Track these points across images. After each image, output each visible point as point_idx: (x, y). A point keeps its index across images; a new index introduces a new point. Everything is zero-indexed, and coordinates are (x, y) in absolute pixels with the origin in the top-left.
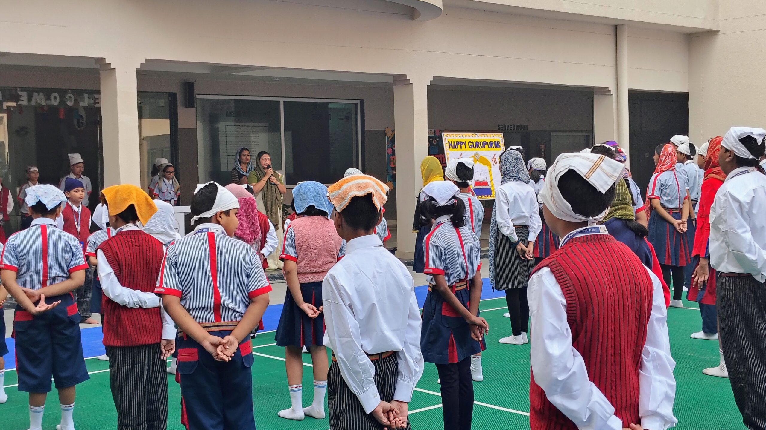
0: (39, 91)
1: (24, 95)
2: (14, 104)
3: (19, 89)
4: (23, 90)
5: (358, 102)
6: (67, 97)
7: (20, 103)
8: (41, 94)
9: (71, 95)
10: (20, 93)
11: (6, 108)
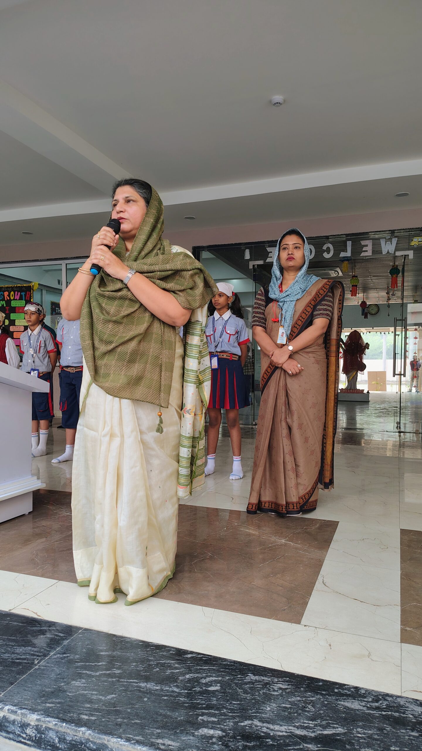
6: (325, 248)
9: (330, 245)
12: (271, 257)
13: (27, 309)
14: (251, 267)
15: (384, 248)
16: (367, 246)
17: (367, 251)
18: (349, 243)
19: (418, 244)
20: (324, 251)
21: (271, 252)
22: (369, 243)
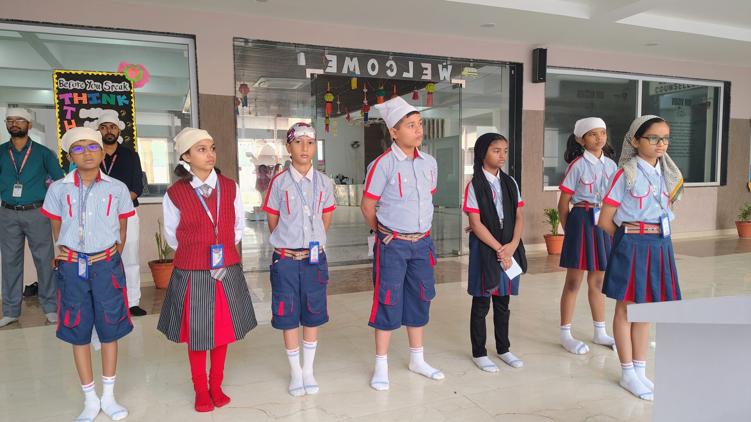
0: (353, 53)
1: (333, 60)
2: (321, 72)
3: (326, 51)
4: (333, 50)
5: (721, 85)
6: (388, 64)
7: (328, 70)
8: (355, 60)
9: (393, 63)
10: (329, 57)
11: (310, 77)
12: (332, 67)
13: (302, 134)
14: (308, 76)
15: (442, 74)
16: (427, 69)
17: (427, 75)
18: (411, 64)
19: (469, 75)
20: (388, 68)
21: (331, 61)
22: (428, 66)
